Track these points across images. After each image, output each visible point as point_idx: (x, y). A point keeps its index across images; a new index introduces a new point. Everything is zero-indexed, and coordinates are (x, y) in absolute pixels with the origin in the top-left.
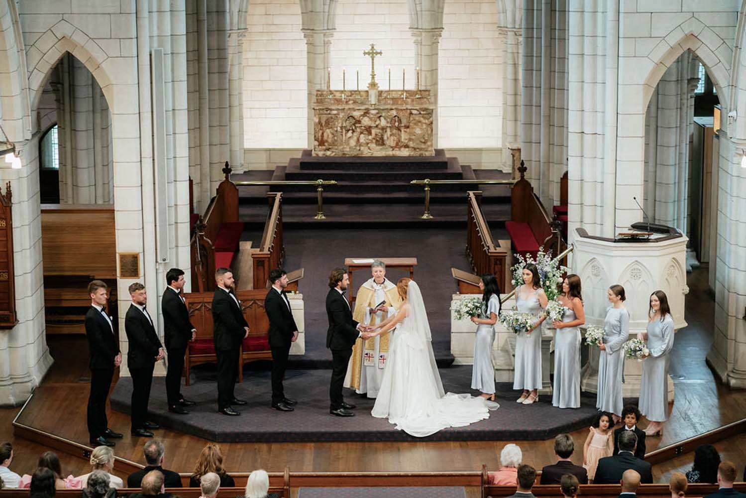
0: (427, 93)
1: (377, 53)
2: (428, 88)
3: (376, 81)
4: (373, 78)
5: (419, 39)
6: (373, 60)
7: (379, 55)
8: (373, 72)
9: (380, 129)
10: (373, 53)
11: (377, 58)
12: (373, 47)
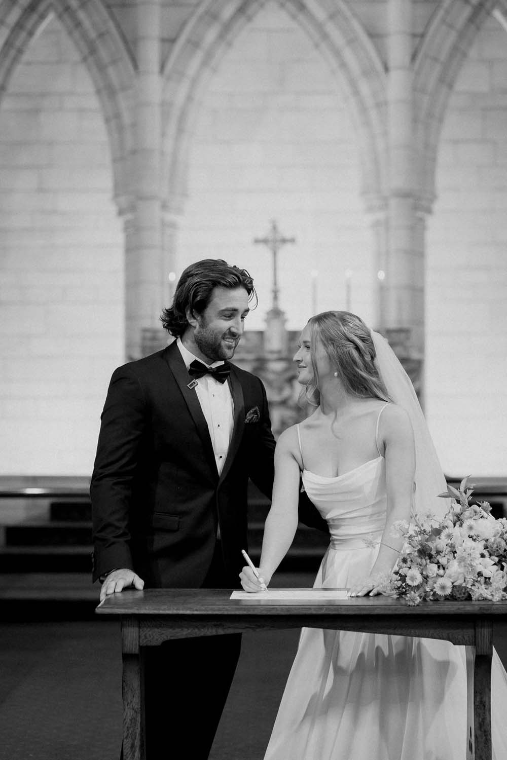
0: (402, 336)
1: (284, 241)
2: (405, 325)
3: (283, 306)
4: (276, 298)
5: (381, 215)
6: (275, 254)
7: (288, 247)
8: (275, 284)
9: (290, 408)
10: (275, 241)
11: (285, 252)
12: (275, 228)
